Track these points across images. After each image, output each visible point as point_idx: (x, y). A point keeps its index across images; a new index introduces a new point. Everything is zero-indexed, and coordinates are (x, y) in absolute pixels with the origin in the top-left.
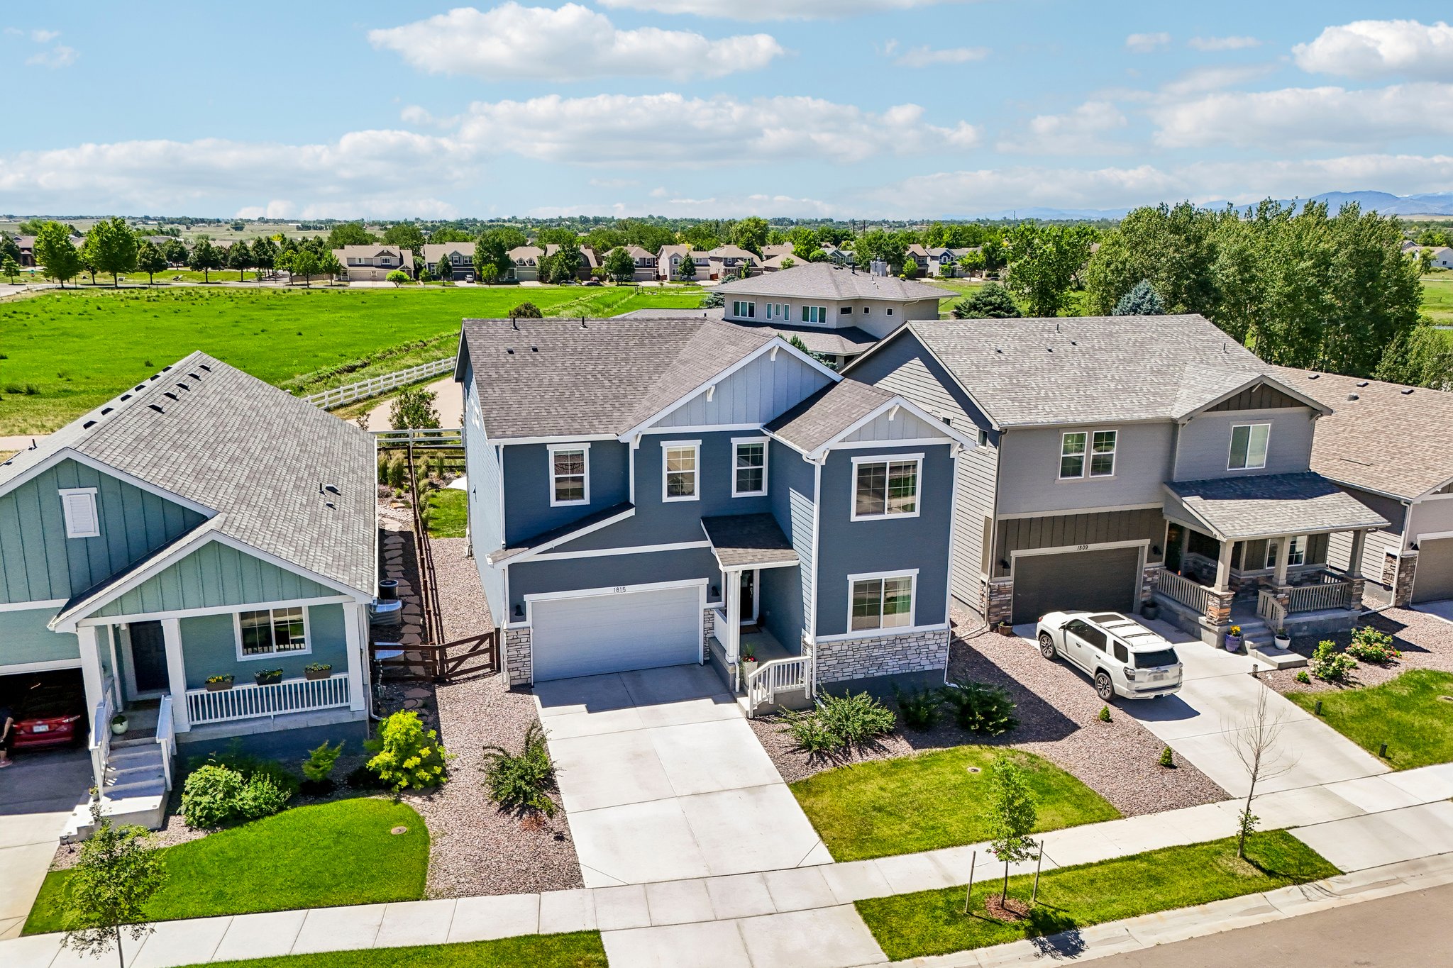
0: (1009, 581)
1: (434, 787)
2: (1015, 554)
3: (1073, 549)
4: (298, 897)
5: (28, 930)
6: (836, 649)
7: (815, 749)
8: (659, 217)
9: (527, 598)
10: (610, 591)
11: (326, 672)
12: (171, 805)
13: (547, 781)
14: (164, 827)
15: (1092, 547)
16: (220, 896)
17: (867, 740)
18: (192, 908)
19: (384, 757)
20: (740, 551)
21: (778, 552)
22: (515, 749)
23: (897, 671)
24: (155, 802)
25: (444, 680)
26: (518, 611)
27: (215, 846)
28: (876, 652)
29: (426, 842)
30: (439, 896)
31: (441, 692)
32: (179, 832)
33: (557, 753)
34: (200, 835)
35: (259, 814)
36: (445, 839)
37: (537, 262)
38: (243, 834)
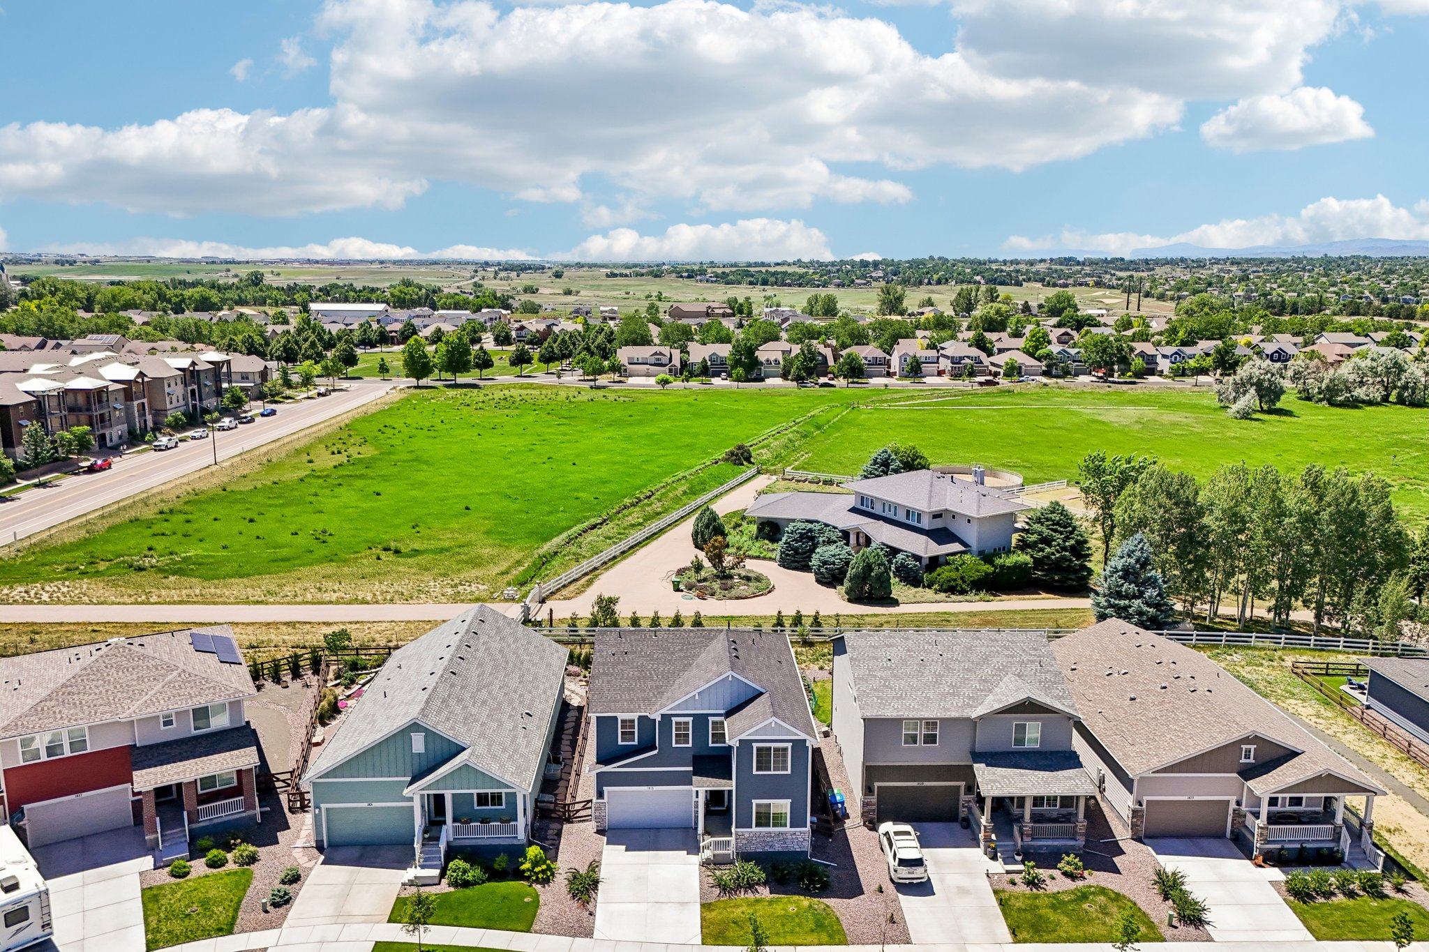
0: (874, 799)
1: (546, 881)
2: (876, 784)
3: (915, 784)
4: (484, 923)
5: (390, 921)
6: (747, 835)
7: (724, 887)
8: (940, 259)
9: (605, 788)
10: (645, 788)
11: (509, 821)
12: (442, 875)
13: (596, 883)
14: (439, 884)
15: (926, 784)
16: (456, 918)
17: (750, 886)
18: (446, 922)
19: (527, 866)
20: (705, 779)
21: (723, 781)
22: (583, 871)
23: (780, 849)
24: (436, 872)
25: (569, 820)
26: (600, 795)
27: (458, 895)
28: (769, 839)
29: (537, 906)
30: (536, 932)
31: (566, 827)
32: (444, 887)
33: (603, 873)
34: (452, 889)
35: (475, 883)
36: (546, 907)
37: (781, 362)
38: (469, 892)
